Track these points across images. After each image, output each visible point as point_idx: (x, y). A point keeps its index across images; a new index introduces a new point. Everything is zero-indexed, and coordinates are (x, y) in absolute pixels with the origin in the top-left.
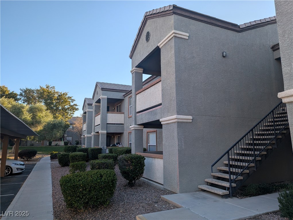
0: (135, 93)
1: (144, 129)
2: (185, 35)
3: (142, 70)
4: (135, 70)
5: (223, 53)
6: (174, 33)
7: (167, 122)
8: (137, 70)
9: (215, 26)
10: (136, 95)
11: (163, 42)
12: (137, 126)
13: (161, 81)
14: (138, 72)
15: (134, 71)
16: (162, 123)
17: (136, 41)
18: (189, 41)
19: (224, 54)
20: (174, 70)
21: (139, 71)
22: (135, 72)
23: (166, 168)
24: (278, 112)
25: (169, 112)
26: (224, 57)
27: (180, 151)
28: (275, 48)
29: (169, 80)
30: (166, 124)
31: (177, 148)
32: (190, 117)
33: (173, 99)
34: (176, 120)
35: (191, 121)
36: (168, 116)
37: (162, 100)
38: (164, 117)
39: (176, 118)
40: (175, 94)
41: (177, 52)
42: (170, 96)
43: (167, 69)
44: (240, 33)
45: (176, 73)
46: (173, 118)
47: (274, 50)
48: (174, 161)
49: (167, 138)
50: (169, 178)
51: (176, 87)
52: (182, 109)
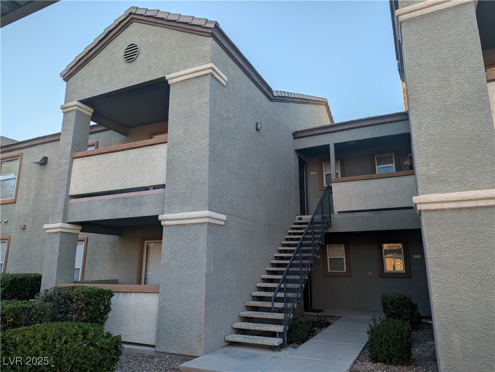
0: (71, 155)
1: (81, 233)
2: (224, 78)
3: (92, 110)
4: (79, 107)
5: (257, 124)
6: (212, 68)
7: (181, 222)
8: (80, 107)
9: (251, 80)
10: (74, 158)
11: (180, 76)
12: (69, 226)
13: (166, 142)
14: (82, 113)
15: (76, 108)
16: (163, 223)
17: (90, 51)
18: (226, 89)
19: (259, 125)
20: (208, 130)
21: (85, 111)
22: (77, 111)
23: (166, 310)
24: (295, 222)
25: (186, 203)
26: (257, 130)
27: (208, 276)
28: (297, 135)
29: (190, 146)
30: (175, 226)
31: (204, 270)
32: (224, 217)
33: (201, 180)
34: (207, 220)
35: (223, 223)
36: (182, 211)
37: (167, 178)
38: (172, 213)
39: (208, 215)
40: (205, 173)
41: (213, 102)
42: (194, 175)
43: (186, 125)
44: (271, 103)
45: (210, 138)
46: (200, 216)
47: (295, 138)
48: (192, 295)
49: (177, 252)
50: (174, 330)
51: (210, 161)
52: (215, 201)
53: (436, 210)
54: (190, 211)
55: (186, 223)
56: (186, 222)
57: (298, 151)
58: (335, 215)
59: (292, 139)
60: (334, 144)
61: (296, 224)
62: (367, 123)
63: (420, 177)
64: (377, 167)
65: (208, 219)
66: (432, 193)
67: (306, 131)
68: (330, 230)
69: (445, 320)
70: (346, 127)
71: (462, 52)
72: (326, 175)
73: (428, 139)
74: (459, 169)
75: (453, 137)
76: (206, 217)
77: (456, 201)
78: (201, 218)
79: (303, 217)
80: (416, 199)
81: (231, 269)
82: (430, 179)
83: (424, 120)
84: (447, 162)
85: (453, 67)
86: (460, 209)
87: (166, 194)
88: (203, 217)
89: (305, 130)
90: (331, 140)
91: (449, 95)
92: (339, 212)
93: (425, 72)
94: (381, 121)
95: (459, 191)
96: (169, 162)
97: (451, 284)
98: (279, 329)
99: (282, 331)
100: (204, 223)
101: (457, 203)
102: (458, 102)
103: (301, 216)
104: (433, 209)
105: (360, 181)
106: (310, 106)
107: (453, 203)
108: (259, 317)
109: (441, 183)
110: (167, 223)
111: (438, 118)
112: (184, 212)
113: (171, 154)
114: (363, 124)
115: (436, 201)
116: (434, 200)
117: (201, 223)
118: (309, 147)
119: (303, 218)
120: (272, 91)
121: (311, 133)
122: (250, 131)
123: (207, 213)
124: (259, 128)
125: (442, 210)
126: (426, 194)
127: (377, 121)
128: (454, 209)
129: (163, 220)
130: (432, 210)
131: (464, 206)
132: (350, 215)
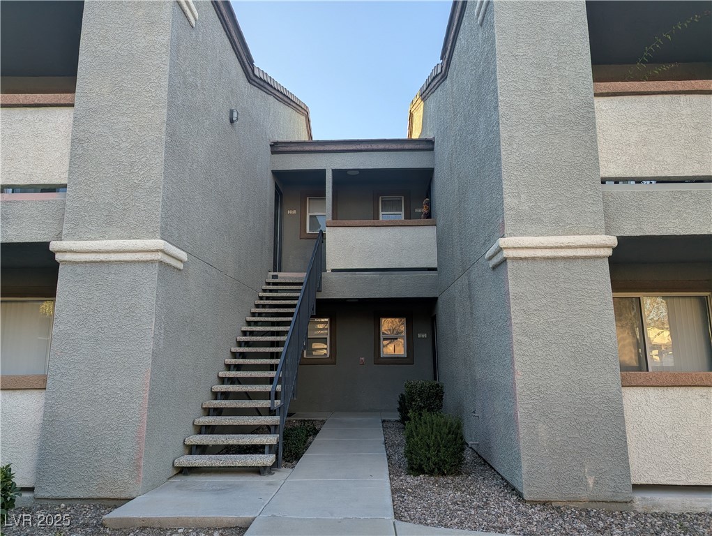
5: (232, 112)
13: (72, 105)
16: (58, 257)
18: (194, 34)
19: (235, 115)
20: (164, 95)
23: (62, 419)
24: (267, 281)
25: (111, 222)
26: (232, 121)
27: (155, 355)
28: (277, 148)
29: (125, 119)
30: (88, 265)
31: (150, 346)
32: (183, 255)
33: (149, 184)
34: (159, 256)
35: (180, 266)
36: (103, 237)
37: (71, 172)
38: (81, 239)
39: (162, 248)
40: (158, 172)
41: (176, 47)
42: (132, 173)
43: (119, 79)
44: (249, 85)
45: (168, 110)
46: (146, 248)
47: (273, 152)
48: (121, 389)
49: (91, 313)
50: (78, 455)
51: (166, 152)
52: (171, 226)
53: (526, 259)
54: (122, 238)
55: (112, 259)
56: (114, 257)
57: (276, 174)
58: (328, 275)
59: (270, 152)
60: (333, 170)
61: (268, 284)
62: (381, 146)
63: (508, 212)
64: (381, 213)
65: (160, 254)
66: (522, 235)
67: (292, 145)
68: (320, 296)
69: (530, 406)
70: (351, 147)
71: (568, 49)
72: (310, 216)
73: (521, 161)
74: (555, 205)
75: (551, 162)
76: (157, 251)
77: (551, 248)
78: (148, 251)
79: (280, 274)
80: (502, 242)
81: (188, 346)
82: (520, 216)
83: (517, 134)
84: (542, 195)
85: (556, 68)
86: (554, 259)
87: (68, 203)
88: (152, 251)
89: (291, 143)
90: (329, 164)
91: (549, 105)
92: (333, 271)
93: (521, 67)
94: (399, 147)
95: (555, 235)
96: (76, 142)
97: (539, 358)
98: (271, 439)
99: (275, 443)
100: (152, 262)
101: (553, 250)
102: (560, 116)
103: (275, 273)
104: (523, 256)
105: (366, 228)
106: (289, 110)
107: (547, 250)
108: (231, 424)
109: (533, 222)
110: (68, 257)
111: (533, 134)
112: (109, 239)
113: (82, 128)
114: (375, 147)
115: (530, 246)
116: (526, 244)
117: (145, 262)
118: (295, 169)
119: (279, 276)
120: (253, 65)
121: (298, 148)
122: (223, 119)
123: (160, 243)
124: (234, 119)
125: (534, 259)
126: (515, 236)
127: (394, 146)
128: (548, 259)
129: (59, 252)
130: (521, 259)
131: (560, 255)
132: (349, 275)
